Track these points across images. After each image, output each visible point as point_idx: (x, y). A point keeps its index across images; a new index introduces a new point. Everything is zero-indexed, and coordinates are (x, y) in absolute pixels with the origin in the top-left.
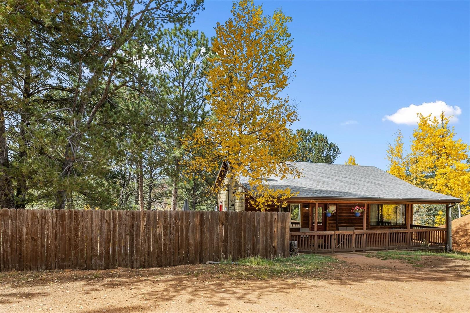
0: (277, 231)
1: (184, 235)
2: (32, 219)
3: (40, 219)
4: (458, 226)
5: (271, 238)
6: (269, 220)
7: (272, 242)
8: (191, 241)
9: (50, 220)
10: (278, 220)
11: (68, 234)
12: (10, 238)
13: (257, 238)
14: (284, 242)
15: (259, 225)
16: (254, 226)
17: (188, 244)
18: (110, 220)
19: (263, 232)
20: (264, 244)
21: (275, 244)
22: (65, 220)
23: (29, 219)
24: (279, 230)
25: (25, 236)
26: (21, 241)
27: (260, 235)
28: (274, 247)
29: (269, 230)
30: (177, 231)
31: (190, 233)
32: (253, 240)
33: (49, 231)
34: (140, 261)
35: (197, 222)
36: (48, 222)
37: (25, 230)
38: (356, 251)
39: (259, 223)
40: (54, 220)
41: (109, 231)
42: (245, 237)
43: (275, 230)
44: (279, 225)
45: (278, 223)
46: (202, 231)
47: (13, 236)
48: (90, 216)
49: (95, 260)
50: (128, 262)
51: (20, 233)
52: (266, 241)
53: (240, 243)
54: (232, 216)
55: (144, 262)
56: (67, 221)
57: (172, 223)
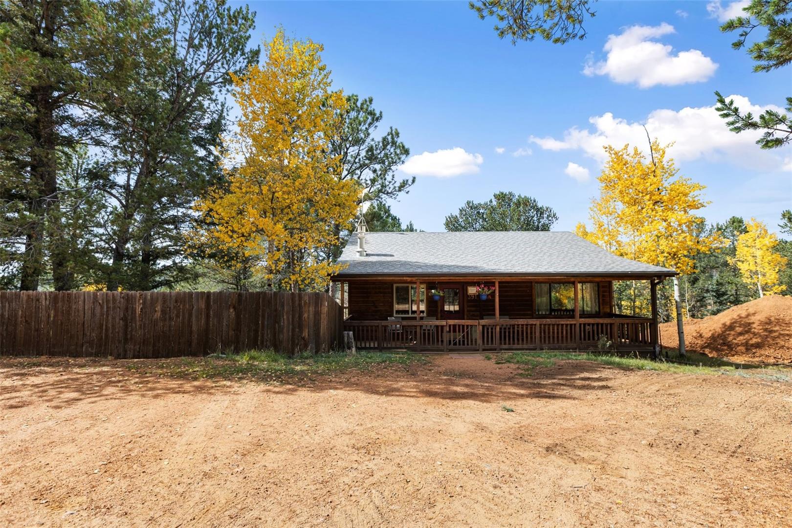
0: (308, 318)
1: (186, 321)
2: (27, 301)
3: (34, 302)
4: (735, 317)
5: (301, 327)
6: (297, 303)
7: (301, 331)
8: (194, 328)
9: (44, 303)
10: (309, 303)
11: (60, 318)
12: (6, 321)
13: (279, 327)
14: (319, 332)
15: (284, 309)
16: (276, 310)
17: (191, 332)
18: (103, 303)
19: (288, 318)
20: (290, 334)
21: (305, 334)
22: (58, 303)
23: (24, 302)
24: (311, 316)
25: (20, 319)
26: (15, 325)
27: (285, 320)
28: (303, 338)
29: (297, 316)
30: (178, 316)
31: (194, 319)
32: (275, 328)
33: (43, 315)
34: (134, 350)
35: (203, 305)
36: (42, 305)
37: (20, 313)
38: (484, 350)
39: (283, 306)
40: (48, 303)
41: (102, 315)
42: (263, 323)
43: (306, 315)
44: (312, 309)
45: (309, 307)
46: (208, 316)
47: (9, 318)
48: (82, 298)
49: (86, 347)
50: (121, 350)
51: (16, 315)
52: (293, 330)
53: (256, 331)
54: (246, 298)
55: (139, 352)
56: (60, 304)
57: (172, 308)
